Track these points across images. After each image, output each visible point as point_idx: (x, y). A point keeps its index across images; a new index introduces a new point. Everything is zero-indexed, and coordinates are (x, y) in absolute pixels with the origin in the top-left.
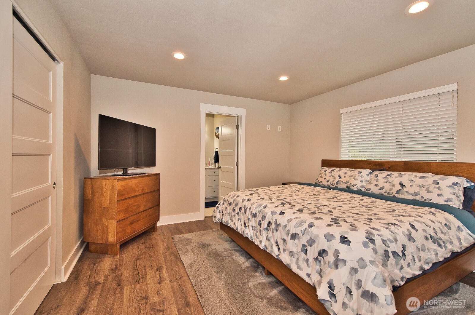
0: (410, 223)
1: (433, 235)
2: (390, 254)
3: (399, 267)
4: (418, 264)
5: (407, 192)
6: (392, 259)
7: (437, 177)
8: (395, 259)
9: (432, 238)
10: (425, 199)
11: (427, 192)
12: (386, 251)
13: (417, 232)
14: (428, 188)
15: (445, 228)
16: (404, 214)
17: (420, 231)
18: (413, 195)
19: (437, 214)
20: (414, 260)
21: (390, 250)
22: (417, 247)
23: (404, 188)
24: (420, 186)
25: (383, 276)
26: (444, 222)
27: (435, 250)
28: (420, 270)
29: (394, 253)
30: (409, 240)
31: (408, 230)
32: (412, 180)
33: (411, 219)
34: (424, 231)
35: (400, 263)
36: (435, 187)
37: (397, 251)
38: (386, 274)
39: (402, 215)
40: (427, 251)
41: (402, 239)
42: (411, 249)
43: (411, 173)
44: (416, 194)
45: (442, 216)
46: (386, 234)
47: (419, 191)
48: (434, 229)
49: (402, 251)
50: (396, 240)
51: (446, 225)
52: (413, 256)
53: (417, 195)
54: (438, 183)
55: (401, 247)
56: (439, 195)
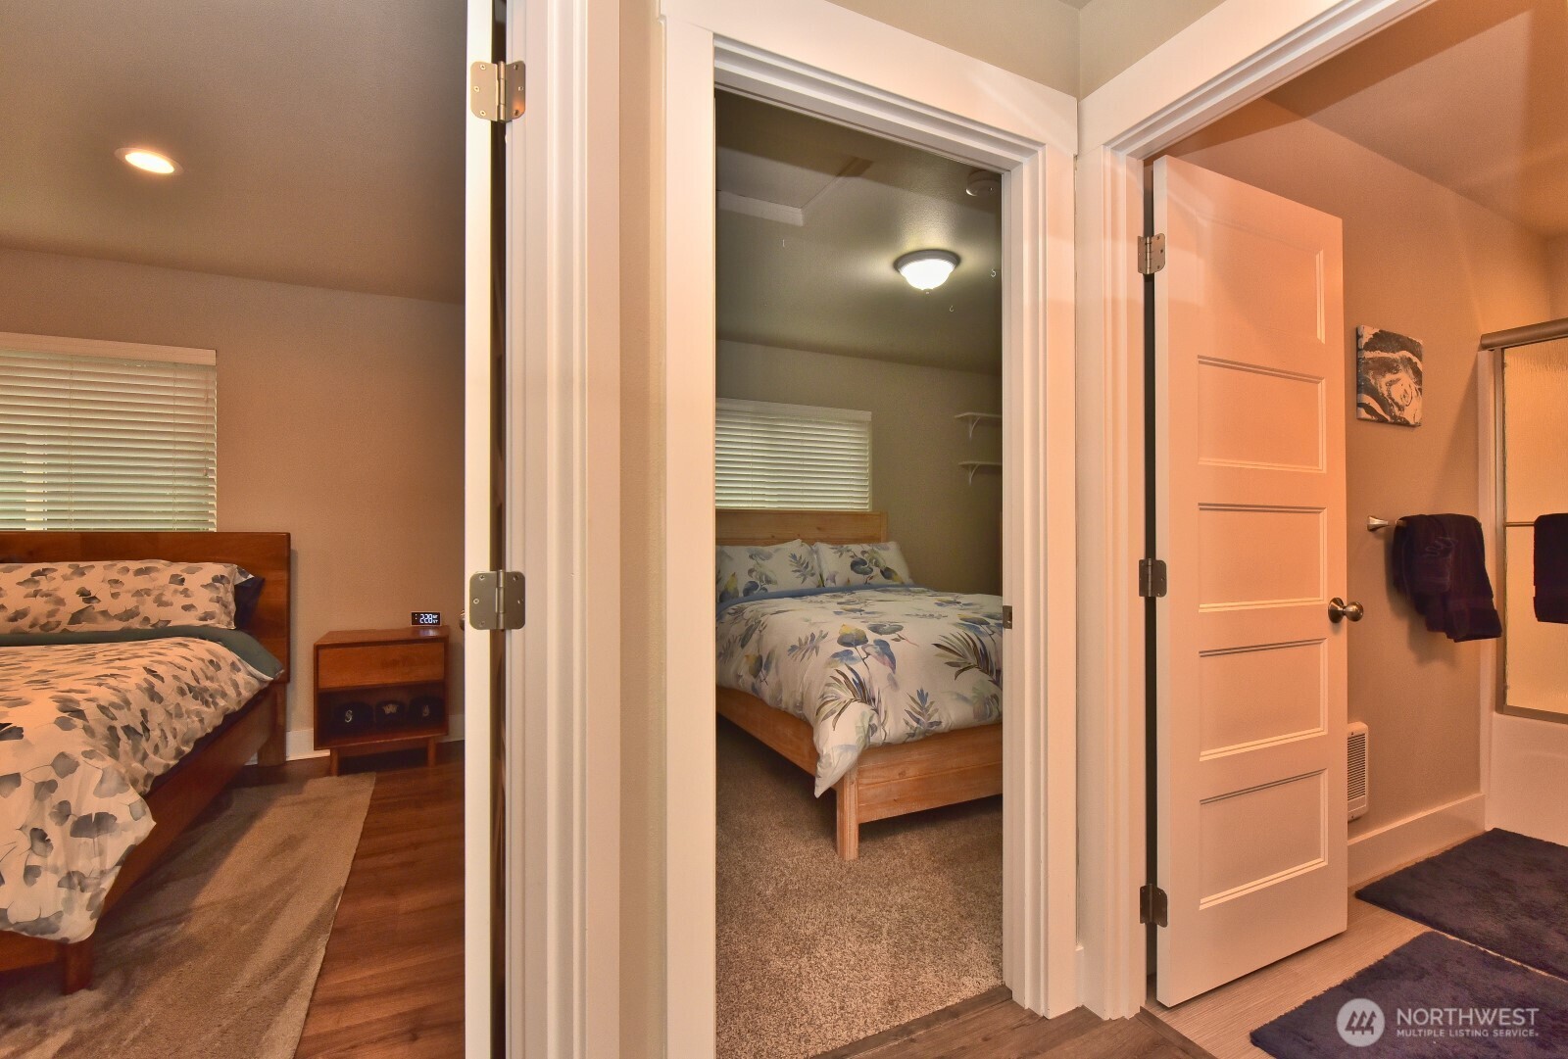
0: (145, 668)
1: (193, 683)
2: (121, 733)
3: (140, 755)
4: (172, 742)
5: (104, 613)
6: (125, 744)
7: (178, 568)
8: (130, 742)
9: (191, 688)
10: (153, 622)
11: (158, 606)
12: (112, 729)
13: (163, 682)
14: (162, 594)
15: (211, 668)
16: (121, 657)
17: (168, 679)
18: (121, 620)
19: (192, 645)
20: (166, 738)
21: (118, 724)
22: (167, 712)
23: (95, 604)
24: (138, 593)
25: (119, 773)
26: (208, 657)
27: (198, 714)
28: (175, 758)
29: (127, 729)
30: (152, 700)
31: (145, 679)
32: (116, 582)
33: (146, 662)
34: (175, 677)
35: (141, 748)
36: (176, 591)
37: (132, 725)
38: (123, 771)
39: (119, 659)
40: (186, 716)
41: (138, 700)
42: (157, 716)
43: (109, 563)
44: (130, 614)
45: (202, 648)
46: (105, 695)
47: (137, 607)
48: (192, 671)
49: (142, 723)
50: (127, 703)
51: (211, 662)
52: (162, 730)
53: (133, 618)
54: (183, 580)
55: (139, 714)
56: (187, 608)
